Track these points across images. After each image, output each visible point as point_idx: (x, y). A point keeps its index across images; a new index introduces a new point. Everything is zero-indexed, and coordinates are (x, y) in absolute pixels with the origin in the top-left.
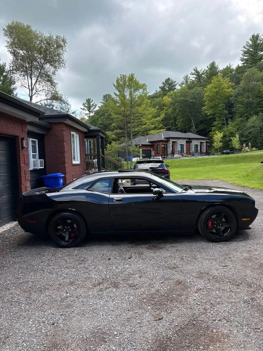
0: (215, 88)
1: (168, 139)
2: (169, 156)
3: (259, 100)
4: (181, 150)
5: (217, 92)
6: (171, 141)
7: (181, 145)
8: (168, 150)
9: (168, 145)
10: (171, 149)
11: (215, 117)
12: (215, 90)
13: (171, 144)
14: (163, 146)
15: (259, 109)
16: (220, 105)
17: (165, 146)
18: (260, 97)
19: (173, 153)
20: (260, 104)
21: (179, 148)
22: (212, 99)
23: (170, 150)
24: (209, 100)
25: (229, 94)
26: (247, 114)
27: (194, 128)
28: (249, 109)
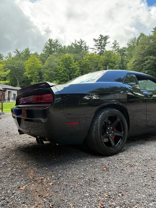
0: (32, 62)
1: (5, 90)
2: (7, 101)
3: (56, 73)
4: (14, 97)
5: (33, 65)
6: (7, 91)
7: (14, 94)
8: (5, 97)
9: (5, 93)
10: (8, 96)
11: (32, 79)
12: (32, 63)
13: (7, 93)
14: (1, 94)
15: (57, 78)
16: (36, 73)
17: (3, 94)
18: (56, 71)
19: (9, 99)
20: (57, 75)
21: (12, 96)
22: (30, 68)
23: (6, 97)
24: (29, 69)
25: (40, 67)
26: (50, 80)
27: (19, 85)
28: (51, 77)
